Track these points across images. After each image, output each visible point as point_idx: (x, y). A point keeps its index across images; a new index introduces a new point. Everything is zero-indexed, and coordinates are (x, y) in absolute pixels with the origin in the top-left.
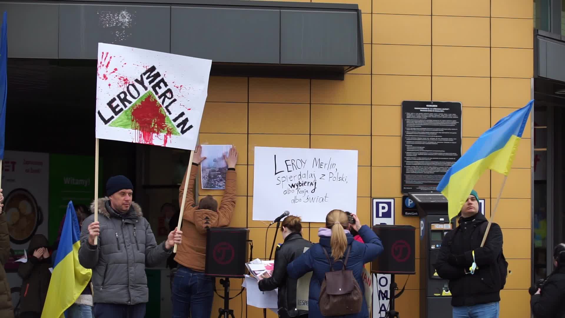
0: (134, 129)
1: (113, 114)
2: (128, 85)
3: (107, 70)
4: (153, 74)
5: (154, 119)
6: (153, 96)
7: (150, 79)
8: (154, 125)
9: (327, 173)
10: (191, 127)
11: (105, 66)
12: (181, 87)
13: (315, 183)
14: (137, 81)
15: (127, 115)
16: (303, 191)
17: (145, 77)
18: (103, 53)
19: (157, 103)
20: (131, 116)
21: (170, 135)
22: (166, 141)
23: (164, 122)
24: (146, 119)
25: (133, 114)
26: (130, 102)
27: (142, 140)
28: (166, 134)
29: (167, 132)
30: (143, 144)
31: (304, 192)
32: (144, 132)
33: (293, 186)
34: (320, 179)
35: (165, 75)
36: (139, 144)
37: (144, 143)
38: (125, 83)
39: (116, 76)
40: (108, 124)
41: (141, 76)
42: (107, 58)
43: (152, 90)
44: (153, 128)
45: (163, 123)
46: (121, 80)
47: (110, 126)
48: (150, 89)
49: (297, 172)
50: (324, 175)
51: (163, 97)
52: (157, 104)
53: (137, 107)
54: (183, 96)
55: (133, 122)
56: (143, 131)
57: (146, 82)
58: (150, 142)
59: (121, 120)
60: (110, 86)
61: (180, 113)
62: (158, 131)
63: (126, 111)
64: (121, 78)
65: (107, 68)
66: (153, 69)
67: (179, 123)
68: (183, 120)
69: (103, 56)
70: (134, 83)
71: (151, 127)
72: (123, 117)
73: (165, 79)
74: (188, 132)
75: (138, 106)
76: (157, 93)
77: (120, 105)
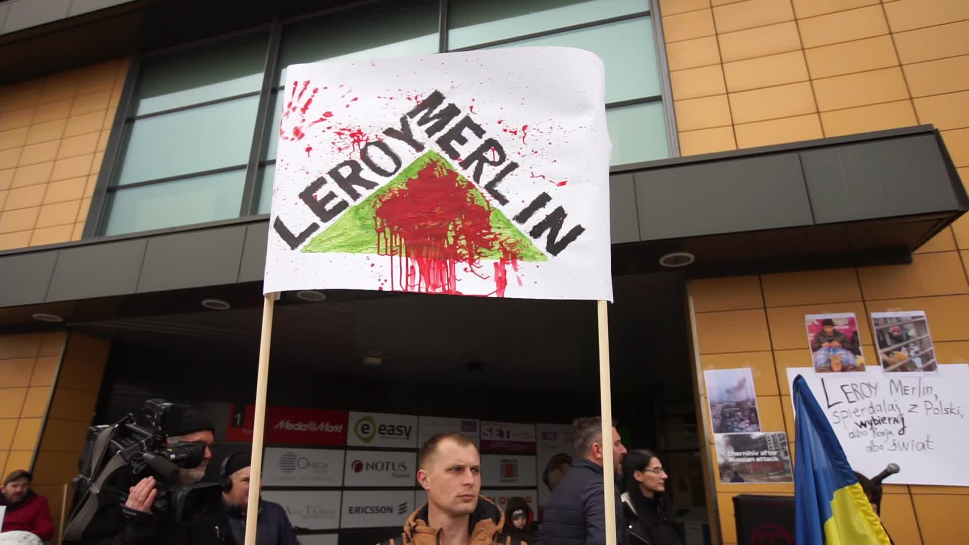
0: (386, 254)
1: (317, 220)
2: (363, 145)
3: (304, 118)
4: (436, 111)
5: (454, 221)
6: (443, 164)
7: (431, 124)
8: (456, 238)
9: (919, 402)
10: (578, 231)
11: (298, 110)
12: (526, 131)
13: (903, 419)
14: (390, 132)
15: (360, 219)
16: (883, 433)
17: (413, 123)
18: (296, 83)
19: (458, 179)
20: (375, 218)
21: (514, 264)
22: (502, 282)
23: (489, 228)
24: (425, 225)
25: (379, 213)
26: (369, 185)
27: (417, 282)
28: (499, 261)
29: (501, 255)
30: (419, 294)
31: (886, 433)
32: (425, 260)
33: (863, 425)
34: (910, 411)
35: (471, 108)
36: (404, 294)
37: (423, 290)
38: (354, 142)
39: (329, 128)
40: (301, 247)
41: (404, 121)
42: (305, 92)
43: (437, 149)
44: (453, 247)
45: (484, 231)
46: (342, 136)
47: (307, 251)
48: (431, 145)
49: (865, 403)
50: (916, 406)
51: (475, 163)
52: (457, 181)
53: (394, 195)
54: (536, 152)
55: (382, 235)
56: (418, 258)
57: (419, 133)
58: (447, 288)
59: (340, 232)
60: (311, 152)
61: (534, 198)
62: (471, 256)
63: (357, 209)
64: (342, 132)
65: (304, 113)
66: (437, 98)
67: (536, 223)
68: (549, 214)
69: (294, 89)
70: (382, 138)
71: (446, 246)
72: (349, 225)
73: (472, 117)
74: (571, 245)
75: (396, 192)
76: (454, 155)
77: (336, 193)
